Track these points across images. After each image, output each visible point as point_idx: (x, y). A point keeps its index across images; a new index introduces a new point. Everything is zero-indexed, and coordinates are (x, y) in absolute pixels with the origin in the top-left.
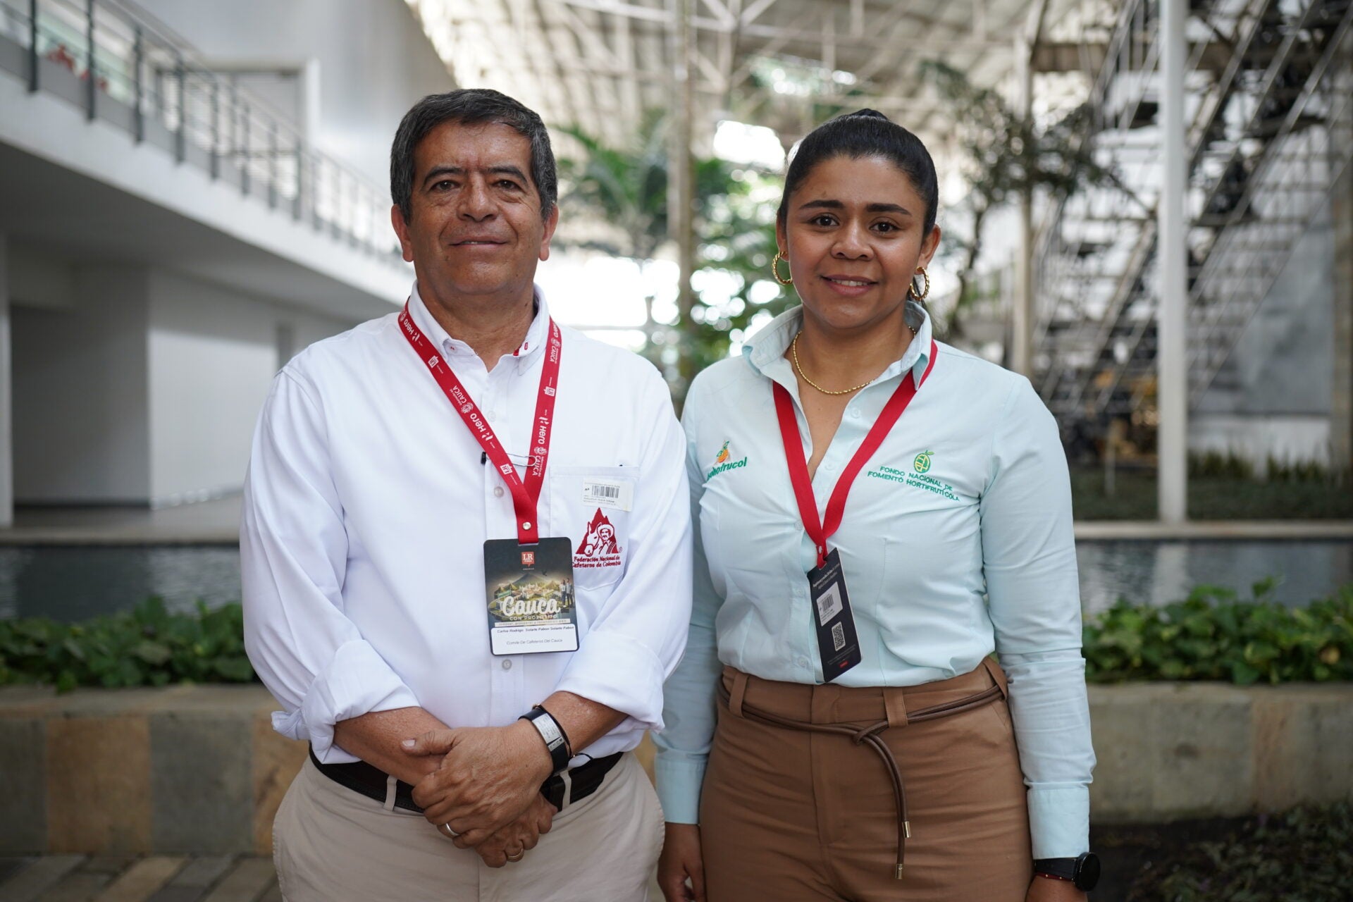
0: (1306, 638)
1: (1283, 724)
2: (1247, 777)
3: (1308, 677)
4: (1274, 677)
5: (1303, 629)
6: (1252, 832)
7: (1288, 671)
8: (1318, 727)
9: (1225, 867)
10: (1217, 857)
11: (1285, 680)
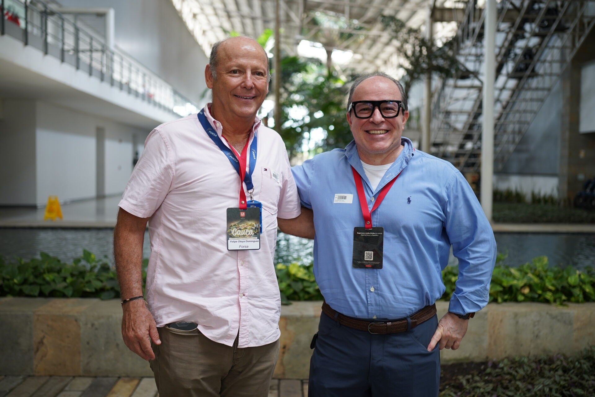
0: (515, 282)
1: (501, 321)
2: (485, 345)
3: (516, 300)
4: (500, 300)
5: (514, 278)
6: (485, 370)
7: (506, 297)
8: (517, 323)
9: (468, 387)
10: (464, 382)
11: (505, 301)
